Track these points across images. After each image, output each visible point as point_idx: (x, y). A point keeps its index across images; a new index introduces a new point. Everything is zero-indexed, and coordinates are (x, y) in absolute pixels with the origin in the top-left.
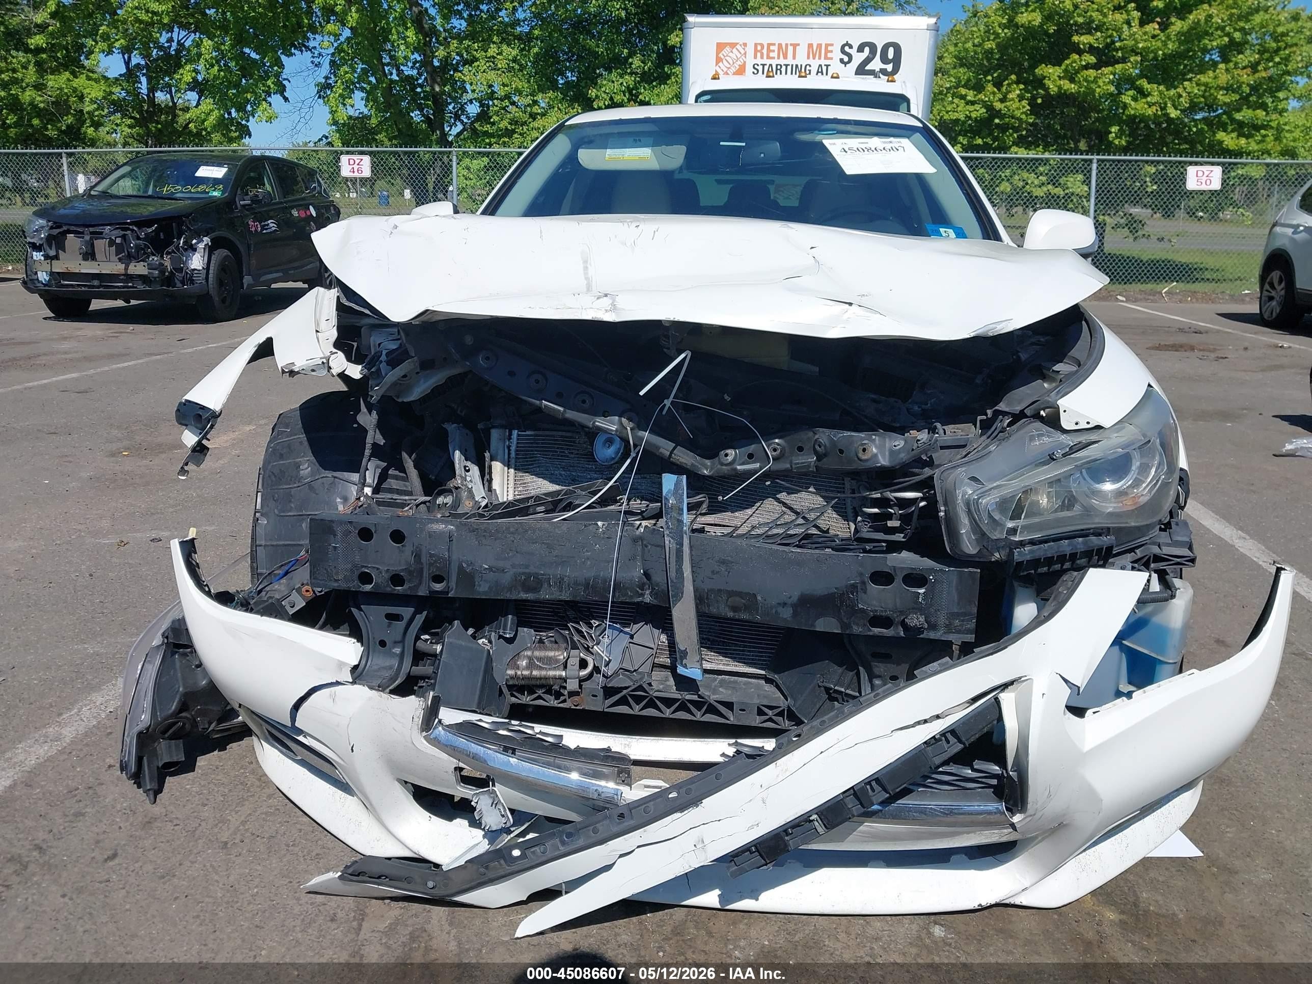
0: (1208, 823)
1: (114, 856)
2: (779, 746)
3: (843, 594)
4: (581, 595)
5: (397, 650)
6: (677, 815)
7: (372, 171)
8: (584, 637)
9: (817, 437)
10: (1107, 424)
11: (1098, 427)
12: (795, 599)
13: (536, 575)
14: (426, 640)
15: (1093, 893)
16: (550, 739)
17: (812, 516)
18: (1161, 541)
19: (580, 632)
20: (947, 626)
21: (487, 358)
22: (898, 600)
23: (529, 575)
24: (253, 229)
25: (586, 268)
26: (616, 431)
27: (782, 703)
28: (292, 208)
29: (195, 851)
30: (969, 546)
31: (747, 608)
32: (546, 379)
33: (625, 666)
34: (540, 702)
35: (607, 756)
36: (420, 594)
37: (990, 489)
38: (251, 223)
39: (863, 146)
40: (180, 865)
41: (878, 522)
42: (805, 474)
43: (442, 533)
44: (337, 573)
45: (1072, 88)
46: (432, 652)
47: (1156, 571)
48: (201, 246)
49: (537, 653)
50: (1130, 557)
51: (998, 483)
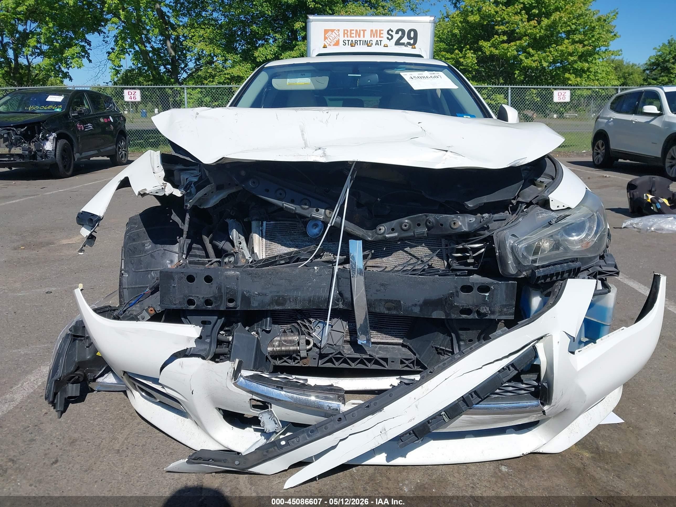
0: (623, 406)
1: (56, 461)
2: (422, 378)
3: (447, 298)
4: (307, 306)
5: (208, 340)
6: (370, 417)
7: (142, 98)
8: (307, 328)
9: (428, 218)
10: (573, 206)
11: (569, 208)
12: (421, 302)
13: (283, 297)
14: (223, 334)
15: (576, 444)
16: (301, 382)
17: (425, 259)
18: (601, 264)
19: (305, 326)
20: (500, 312)
21: (254, 182)
22: (475, 300)
23: (279, 297)
24: (80, 129)
25: (303, 135)
26: (323, 219)
27: (413, 357)
28: (100, 117)
29: (102, 456)
30: (512, 270)
31: (395, 308)
32: (285, 193)
33: (329, 342)
34: (285, 364)
35: (331, 389)
36: (221, 309)
37: (522, 240)
38: (78, 125)
39: (419, 76)
40: (95, 464)
41: (462, 260)
42: (420, 238)
43: (233, 276)
44: (175, 300)
45: (496, 52)
46: (227, 341)
47: (599, 279)
48: (51, 138)
49: (283, 338)
50: (586, 273)
51: (524, 238)
